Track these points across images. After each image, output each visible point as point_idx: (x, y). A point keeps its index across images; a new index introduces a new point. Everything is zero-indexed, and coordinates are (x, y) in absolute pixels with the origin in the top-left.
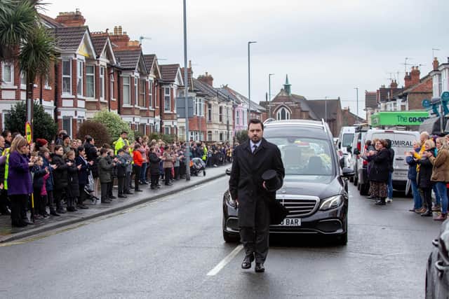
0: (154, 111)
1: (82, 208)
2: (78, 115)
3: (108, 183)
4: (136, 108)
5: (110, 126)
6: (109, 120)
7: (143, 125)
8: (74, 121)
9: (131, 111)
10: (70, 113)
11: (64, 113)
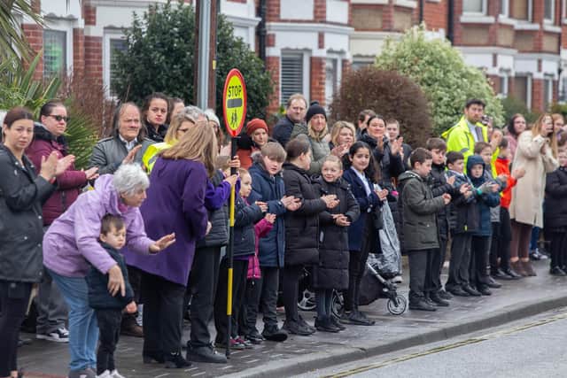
0: (559, 36)
1: (356, 322)
2: (328, 45)
3: (429, 251)
4: (501, 25)
5: (429, 82)
6: (430, 63)
7: (522, 79)
8: (316, 64)
9: (486, 34)
10: (303, 40)
11: (284, 41)
